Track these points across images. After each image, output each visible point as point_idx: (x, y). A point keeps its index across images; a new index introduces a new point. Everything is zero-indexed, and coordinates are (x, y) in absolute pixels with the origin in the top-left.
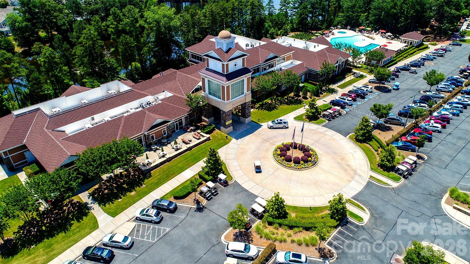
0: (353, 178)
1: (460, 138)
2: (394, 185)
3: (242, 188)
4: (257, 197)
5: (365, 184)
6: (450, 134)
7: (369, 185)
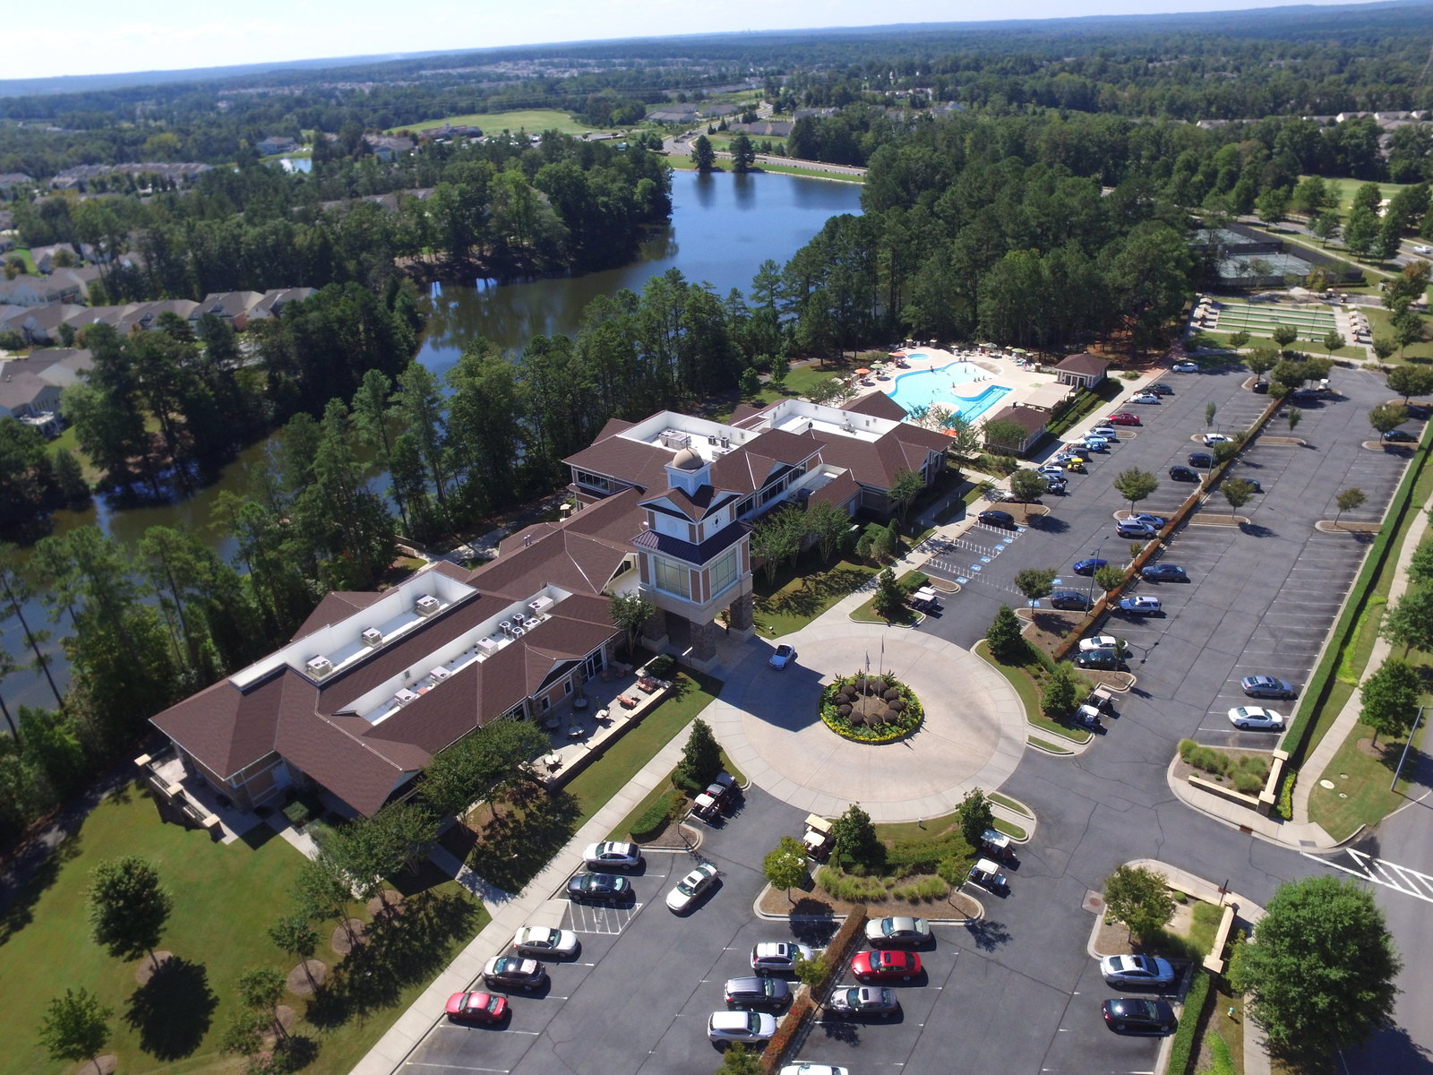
0: (995, 745)
1: (1197, 625)
2: (1078, 749)
3: (772, 798)
4: (807, 814)
5: (1020, 756)
6: (1177, 617)
7: (1029, 758)
